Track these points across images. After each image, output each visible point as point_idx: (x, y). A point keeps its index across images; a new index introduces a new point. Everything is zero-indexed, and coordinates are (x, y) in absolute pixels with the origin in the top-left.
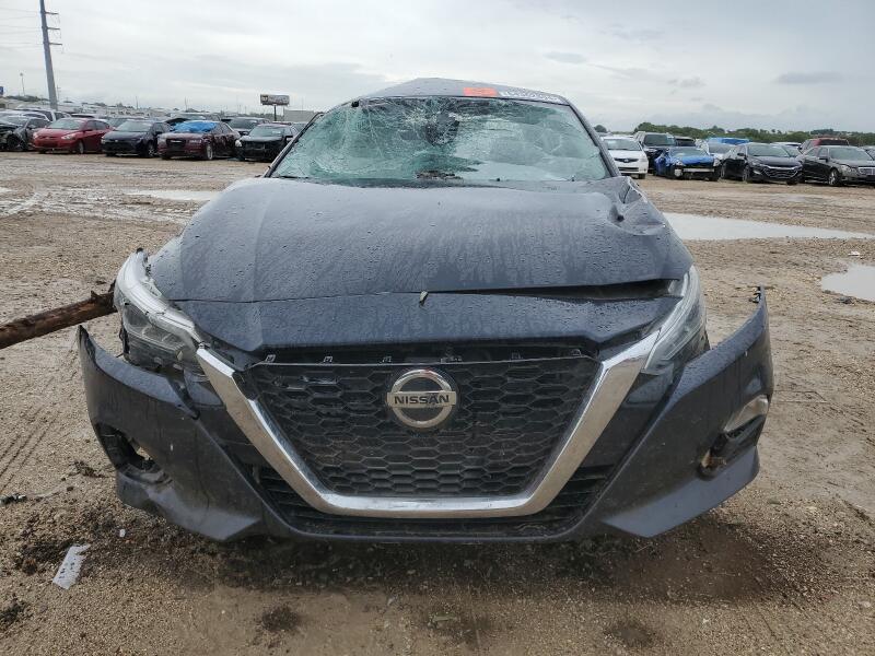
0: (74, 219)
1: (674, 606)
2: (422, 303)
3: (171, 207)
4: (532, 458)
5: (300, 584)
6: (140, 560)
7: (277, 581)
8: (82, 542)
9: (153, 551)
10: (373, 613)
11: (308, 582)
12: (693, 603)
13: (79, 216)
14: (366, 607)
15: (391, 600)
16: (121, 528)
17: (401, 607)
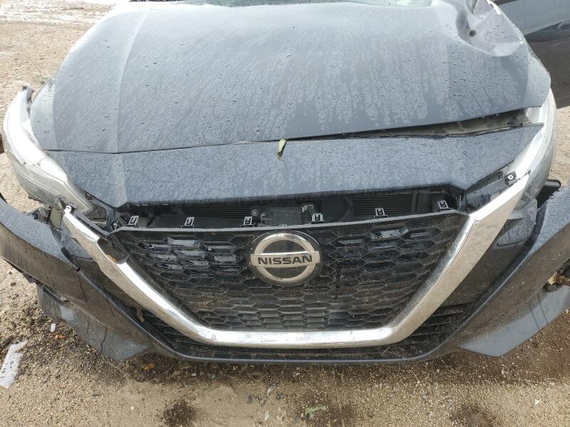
0: (29, 26)
1: (508, 386)
2: (280, 154)
3: (98, 10)
4: (394, 302)
5: (195, 374)
6: (66, 355)
7: (176, 373)
8: (21, 339)
9: (77, 346)
10: (256, 404)
11: (201, 373)
12: (525, 383)
13: (32, 23)
14: (250, 397)
15: (269, 391)
16: (52, 322)
17: (279, 397)
